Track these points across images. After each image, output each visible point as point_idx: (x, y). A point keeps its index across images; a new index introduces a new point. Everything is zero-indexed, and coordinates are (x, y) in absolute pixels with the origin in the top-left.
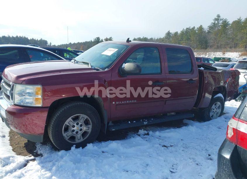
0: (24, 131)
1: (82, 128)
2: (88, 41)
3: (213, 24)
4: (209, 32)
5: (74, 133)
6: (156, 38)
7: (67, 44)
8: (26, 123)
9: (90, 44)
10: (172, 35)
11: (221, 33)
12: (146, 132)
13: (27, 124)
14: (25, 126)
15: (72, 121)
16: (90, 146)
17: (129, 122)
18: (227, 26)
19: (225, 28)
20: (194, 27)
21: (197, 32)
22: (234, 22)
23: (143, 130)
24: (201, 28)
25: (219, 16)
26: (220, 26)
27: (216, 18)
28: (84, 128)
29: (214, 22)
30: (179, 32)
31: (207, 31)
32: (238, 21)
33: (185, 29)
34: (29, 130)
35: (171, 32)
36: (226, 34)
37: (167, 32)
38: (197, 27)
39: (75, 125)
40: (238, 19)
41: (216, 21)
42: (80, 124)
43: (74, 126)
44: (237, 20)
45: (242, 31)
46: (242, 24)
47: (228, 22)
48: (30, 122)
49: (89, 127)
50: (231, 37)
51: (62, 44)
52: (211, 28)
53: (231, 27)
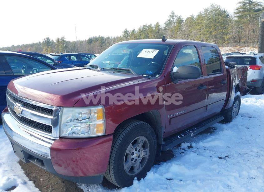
0: (73, 169)
1: (140, 153)
2: (36, 42)
3: (168, 21)
4: (165, 29)
5: (133, 161)
6: (113, 37)
7: (9, 47)
8: (76, 158)
9: (39, 45)
10: (130, 33)
11: (177, 30)
12: (189, 144)
13: (78, 159)
14: (76, 162)
15: (132, 148)
16: (150, 175)
17: (178, 137)
18: (182, 23)
19: (180, 24)
20: (151, 25)
21: (154, 29)
22: (188, 19)
23: (186, 142)
24: (158, 25)
25: (173, 13)
26: (175, 22)
27: (171, 15)
28: (143, 154)
29: (169, 19)
30: (137, 30)
31: (163, 29)
32: (191, 18)
33: (142, 26)
34: (80, 167)
35: (128, 30)
36: (182, 31)
37: (124, 30)
38: (154, 24)
39: (134, 151)
40: (192, 16)
41: (171, 18)
42: (138, 149)
43: (133, 154)
44: (190, 16)
45: (196, 27)
46: (195, 20)
47: (182, 19)
48: (81, 155)
49: (146, 151)
50: (186, 33)
51: (2, 47)
52: (167, 25)
53: (186, 24)
